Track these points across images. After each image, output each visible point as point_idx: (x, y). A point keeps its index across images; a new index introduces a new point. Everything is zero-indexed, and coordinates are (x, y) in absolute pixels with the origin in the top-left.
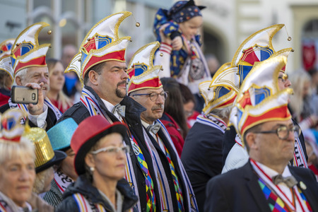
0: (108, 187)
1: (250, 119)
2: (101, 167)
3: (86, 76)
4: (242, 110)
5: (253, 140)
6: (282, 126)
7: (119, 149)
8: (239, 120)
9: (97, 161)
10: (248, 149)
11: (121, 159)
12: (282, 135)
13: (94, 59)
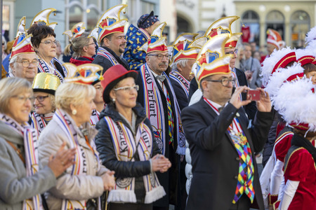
0: (126, 112)
1: (205, 72)
2: (120, 99)
3: (102, 41)
4: (200, 66)
5: (206, 85)
6: (225, 77)
7: (132, 88)
8: (197, 72)
9: (117, 95)
10: (203, 91)
11: (133, 94)
12: (224, 84)
13: (106, 32)
